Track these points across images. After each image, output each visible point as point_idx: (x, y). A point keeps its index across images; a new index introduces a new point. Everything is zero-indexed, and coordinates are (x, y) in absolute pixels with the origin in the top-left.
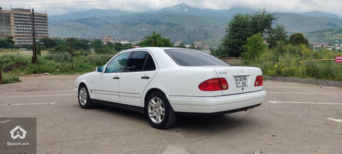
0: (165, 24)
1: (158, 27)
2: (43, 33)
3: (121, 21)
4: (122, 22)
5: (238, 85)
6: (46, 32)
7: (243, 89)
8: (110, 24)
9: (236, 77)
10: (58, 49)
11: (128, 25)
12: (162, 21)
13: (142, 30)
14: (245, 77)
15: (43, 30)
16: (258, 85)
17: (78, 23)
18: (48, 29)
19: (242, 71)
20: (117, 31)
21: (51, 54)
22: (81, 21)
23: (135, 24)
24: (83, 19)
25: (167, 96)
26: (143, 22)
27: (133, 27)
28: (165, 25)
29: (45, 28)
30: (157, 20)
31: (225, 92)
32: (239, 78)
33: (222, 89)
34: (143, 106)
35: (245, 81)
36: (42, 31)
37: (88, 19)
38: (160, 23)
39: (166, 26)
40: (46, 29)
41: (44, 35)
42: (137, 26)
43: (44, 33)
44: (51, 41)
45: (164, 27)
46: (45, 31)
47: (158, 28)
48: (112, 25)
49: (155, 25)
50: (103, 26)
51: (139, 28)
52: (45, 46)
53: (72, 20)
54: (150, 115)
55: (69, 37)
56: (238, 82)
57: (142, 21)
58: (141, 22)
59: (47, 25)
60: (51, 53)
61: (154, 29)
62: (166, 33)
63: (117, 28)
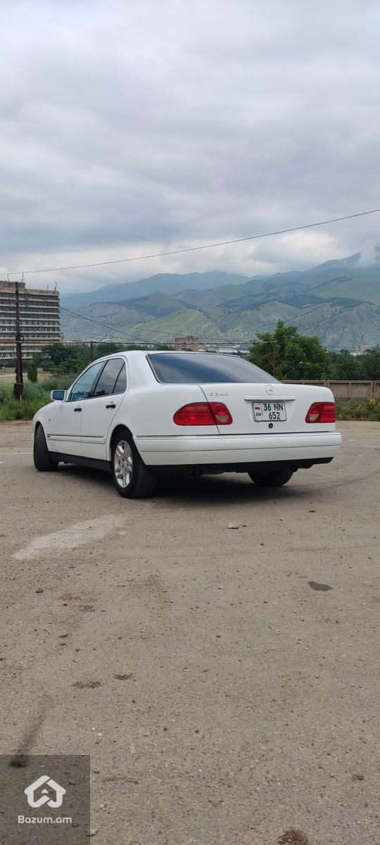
0: (328, 301)
1: (311, 309)
2: (49, 334)
3: (222, 299)
4: (223, 301)
5: (258, 418)
6: (56, 332)
7: (271, 426)
8: (195, 308)
9: (253, 402)
10: (68, 367)
11: (237, 309)
12: (321, 295)
13: (271, 319)
14: (279, 404)
15: (49, 326)
16: (318, 421)
17: (124, 309)
18: (59, 324)
19: (270, 392)
20: (210, 323)
21: (54, 379)
22: (130, 304)
23: (255, 306)
24: (137, 300)
25: (134, 437)
26: (273, 300)
27: (249, 312)
28: (329, 304)
29: (54, 323)
30: (309, 293)
31: (223, 429)
32: (262, 406)
33: (216, 422)
34: (109, 459)
35: (277, 411)
36: (48, 329)
37: (146, 298)
38: (315, 301)
39: (331, 306)
40: (56, 326)
41: (51, 338)
42: (259, 309)
43: (51, 334)
44: (64, 351)
45: (327, 310)
46: (54, 329)
47: (311, 312)
48: (200, 310)
49: (304, 306)
50: (179, 313)
51: (264, 316)
52: (52, 363)
53: (111, 303)
54: (117, 474)
55: (104, 341)
56: (259, 411)
57: (272, 298)
58: (267, 299)
59: (57, 317)
60: (55, 376)
61: (301, 316)
62: (331, 323)
63: (210, 318)
